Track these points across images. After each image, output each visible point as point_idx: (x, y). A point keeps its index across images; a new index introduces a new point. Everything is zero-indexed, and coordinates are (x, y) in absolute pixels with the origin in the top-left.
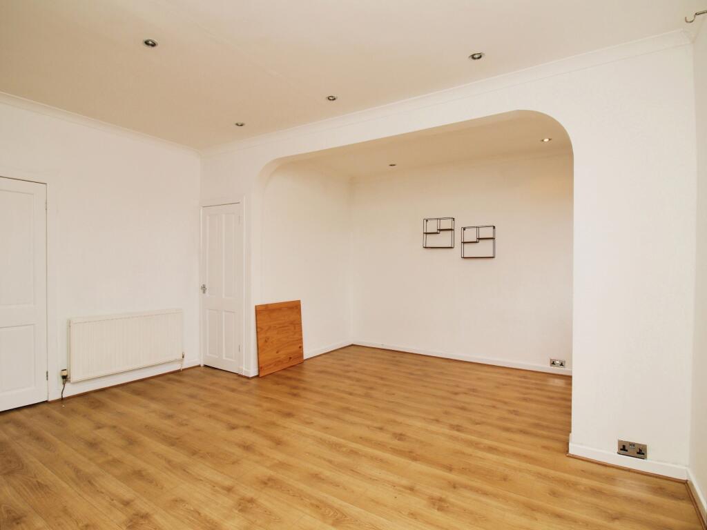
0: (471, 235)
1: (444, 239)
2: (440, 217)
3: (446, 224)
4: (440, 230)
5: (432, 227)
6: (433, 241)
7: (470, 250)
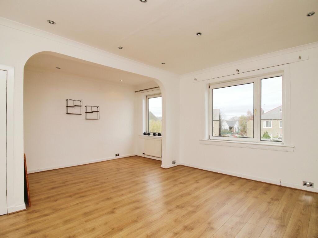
0: (89, 110)
1: (77, 110)
2: (74, 99)
3: (78, 103)
4: (75, 106)
5: (71, 103)
6: (71, 110)
7: (90, 116)
